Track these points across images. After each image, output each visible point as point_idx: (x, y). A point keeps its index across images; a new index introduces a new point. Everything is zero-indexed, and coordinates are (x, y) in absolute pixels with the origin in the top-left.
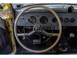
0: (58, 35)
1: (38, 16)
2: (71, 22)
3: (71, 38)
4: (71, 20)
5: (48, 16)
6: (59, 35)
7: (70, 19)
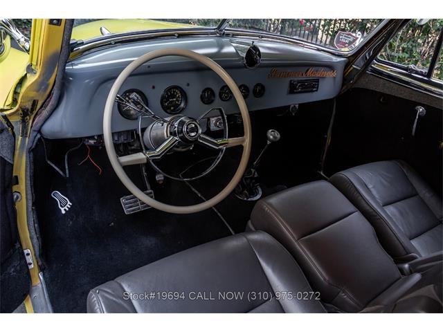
0: (243, 141)
1: (154, 87)
2: (255, 96)
3: (273, 143)
4: (254, 91)
5: (188, 85)
6: (247, 141)
7: (251, 88)
